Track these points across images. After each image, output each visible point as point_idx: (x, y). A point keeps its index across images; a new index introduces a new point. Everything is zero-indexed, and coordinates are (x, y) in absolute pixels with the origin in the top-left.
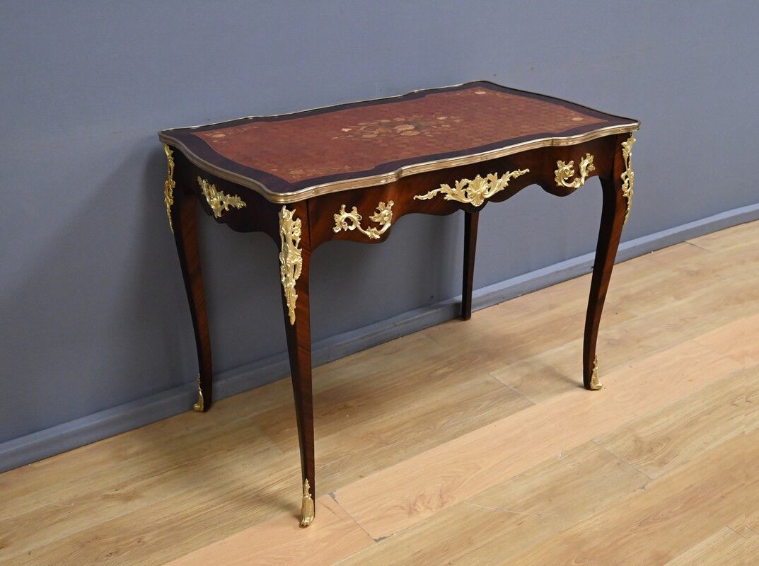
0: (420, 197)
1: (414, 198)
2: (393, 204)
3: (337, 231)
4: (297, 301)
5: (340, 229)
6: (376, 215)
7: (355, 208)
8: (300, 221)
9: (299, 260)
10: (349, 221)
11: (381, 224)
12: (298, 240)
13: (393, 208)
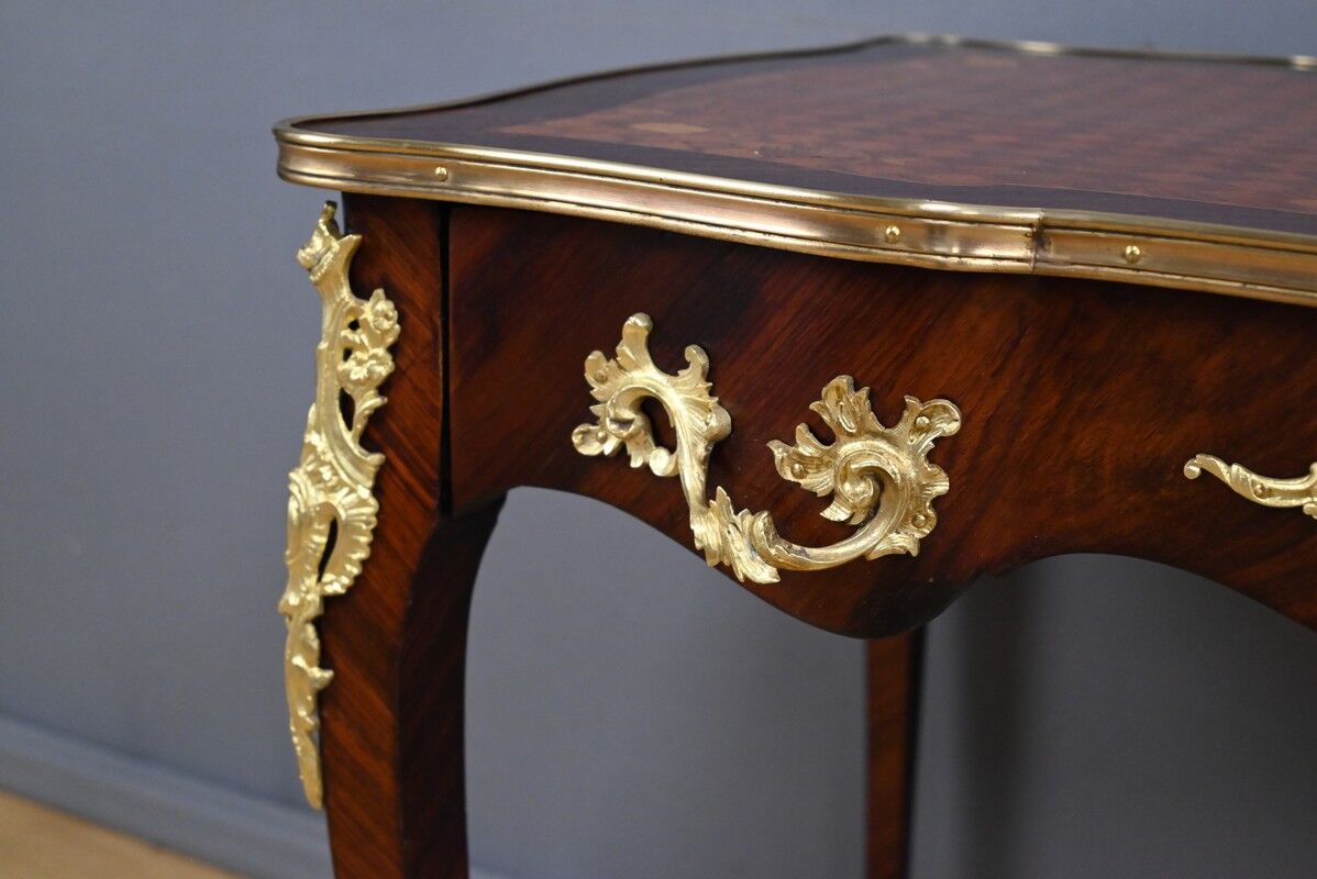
0: (1232, 474)
1: (1192, 469)
2: (952, 427)
3: (590, 449)
4: (324, 699)
5: (609, 448)
6: (808, 446)
7: (696, 356)
8: (385, 306)
9: (356, 502)
10: (657, 421)
11: (835, 513)
12: (368, 402)
13: (943, 453)
